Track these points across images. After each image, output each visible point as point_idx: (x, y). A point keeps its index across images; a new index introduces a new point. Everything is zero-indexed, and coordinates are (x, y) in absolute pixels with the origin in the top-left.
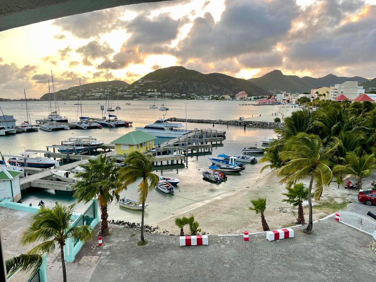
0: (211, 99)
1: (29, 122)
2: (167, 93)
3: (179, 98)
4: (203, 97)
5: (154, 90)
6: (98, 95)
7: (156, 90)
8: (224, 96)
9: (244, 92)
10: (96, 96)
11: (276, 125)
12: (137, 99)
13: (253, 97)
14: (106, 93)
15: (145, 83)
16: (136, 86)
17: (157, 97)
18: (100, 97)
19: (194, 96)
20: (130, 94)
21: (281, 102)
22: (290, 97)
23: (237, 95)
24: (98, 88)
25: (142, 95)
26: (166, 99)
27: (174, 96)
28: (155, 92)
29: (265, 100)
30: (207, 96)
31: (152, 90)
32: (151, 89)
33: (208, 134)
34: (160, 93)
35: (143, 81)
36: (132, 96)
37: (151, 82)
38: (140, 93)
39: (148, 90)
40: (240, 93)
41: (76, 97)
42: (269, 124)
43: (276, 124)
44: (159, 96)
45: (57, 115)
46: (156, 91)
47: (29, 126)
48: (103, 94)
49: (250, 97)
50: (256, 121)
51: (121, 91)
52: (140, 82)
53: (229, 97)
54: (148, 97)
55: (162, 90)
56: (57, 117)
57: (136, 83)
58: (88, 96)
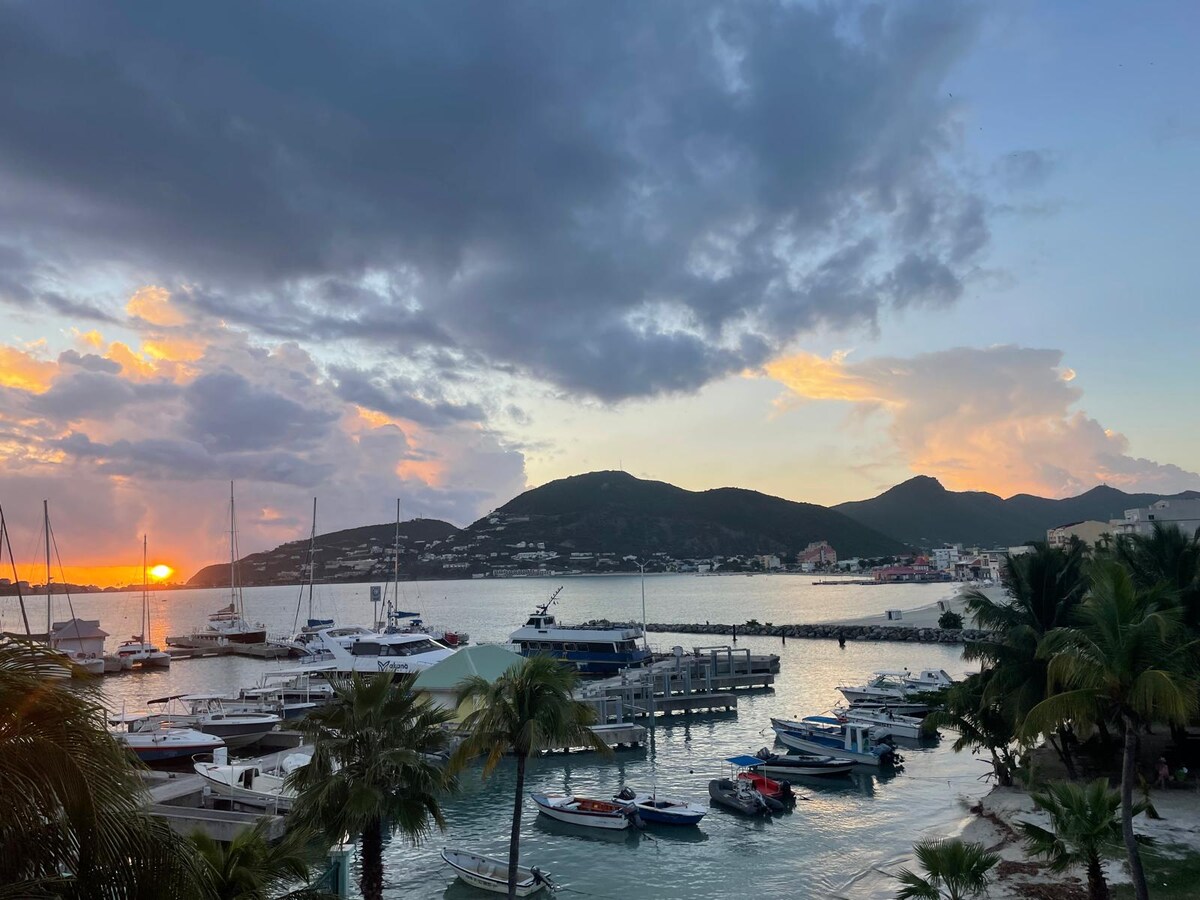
0: (717, 569)
1: (146, 639)
2: (577, 554)
3: (616, 569)
4: (691, 564)
5: (535, 544)
6: (362, 565)
7: (541, 545)
8: (760, 558)
9: (824, 544)
10: (357, 568)
11: (947, 636)
12: (482, 575)
13: (855, 561)
14: (387, 559)
15: (511, 525)
16: (483, 534)
17: (544, 567)
18: (370, 572)
19: (663, 560)
20: (462, 560)
21: (953, 574)
22: (981, 557)
23: (801, 553)
24: (365, 545)
25: (500, 560)
26: (574, 571)
27: (601, 560)
28: (541, 550)
29: (896, 568)
30: (705, 561)
31: (531, 545)
32: (527, 543)
33: (719, 664)
34: (554, 555)
35: (502, 519)
36: (467, 565)
37: (527, 519)
38: (494, 555)
39: (519, 545)
40: (811, 548)
41: (296, 574)
42: (922, 633)
43: (949, 635)
44: (552, 565)
45: (236, 618)
46: (543, 547)
47: (143, 651)
48: (379, 562)
49: (847, 562)
50: (878, 627)
51: (436, 551)
52: (493, 521)
53: (776, 562)
54: (516, 568)
55: (563, 544)
56: (233, 625)
57: (483, 523)
58: (332, 569)
